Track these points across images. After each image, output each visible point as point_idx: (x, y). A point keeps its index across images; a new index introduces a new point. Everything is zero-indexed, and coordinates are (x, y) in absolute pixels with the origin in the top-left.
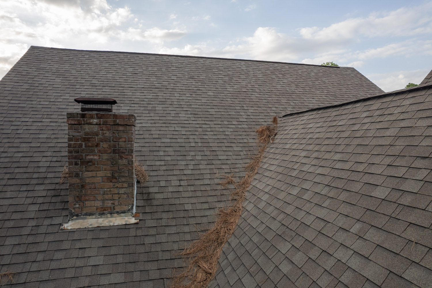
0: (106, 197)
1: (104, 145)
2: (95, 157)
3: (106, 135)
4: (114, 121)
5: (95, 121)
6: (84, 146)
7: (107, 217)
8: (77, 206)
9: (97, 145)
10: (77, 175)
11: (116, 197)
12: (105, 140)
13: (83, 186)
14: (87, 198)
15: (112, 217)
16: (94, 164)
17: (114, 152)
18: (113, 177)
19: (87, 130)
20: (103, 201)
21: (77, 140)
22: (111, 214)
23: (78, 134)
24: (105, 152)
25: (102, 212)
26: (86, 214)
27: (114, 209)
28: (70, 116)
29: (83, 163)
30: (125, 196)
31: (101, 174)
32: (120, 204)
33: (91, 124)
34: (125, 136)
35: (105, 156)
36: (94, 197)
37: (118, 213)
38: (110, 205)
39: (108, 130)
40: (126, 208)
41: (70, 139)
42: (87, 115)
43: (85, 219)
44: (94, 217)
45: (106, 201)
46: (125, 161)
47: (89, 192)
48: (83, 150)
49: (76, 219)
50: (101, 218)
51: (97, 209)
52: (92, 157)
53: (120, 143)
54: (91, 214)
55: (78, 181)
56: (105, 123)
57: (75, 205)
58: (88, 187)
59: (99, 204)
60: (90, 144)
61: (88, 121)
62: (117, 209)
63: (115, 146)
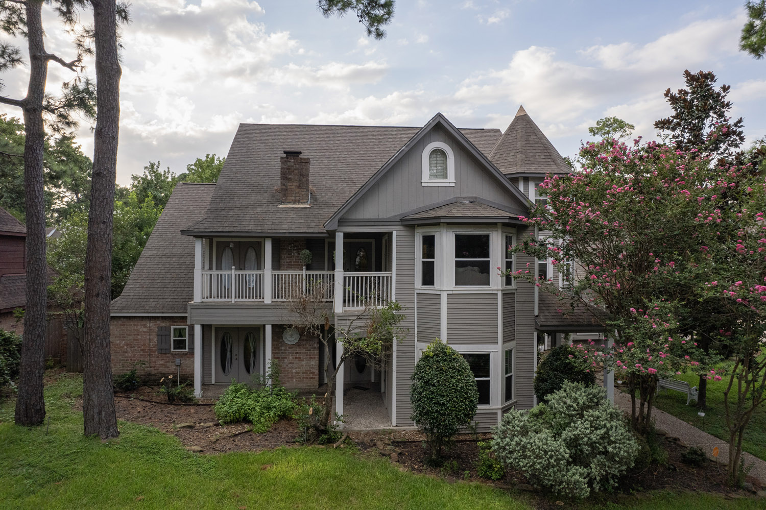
0: (297, 195)
1: (296, 172)
2: (292, 177)
3: (297, 167)
4: (301, 161)
5: (292, 160)
6: (287, 172)
7: (297, 204)
8: (284, 198)
9: (293, 171)
10: (284, 185)
11: (301, 195)
12: (297, 169)
13: (287, 190)
14: (288, 195)
15: (299, 204)
16: (292, 180)
17: (301, 175)
18: (300, 186)
19: (289, 165)
20: (295, 197)
21: (285, 169)
22: (299, 202)
23: (285, 166)
24: (296, 175)
25: (295, 202)
26: (287, 203)
28: (282, 158)
29: (287, 179)
30: (305, 195)
31: (295, 184)
32: (302, 199)
34: (306, 168)
35: (296, 177)
37: (302, 203)
38: (298, 198)
39: (298, 165)
40: (305, 201)
41: (281, 169)
42: (289, 158)
43: (287, 205)
46: (305, 179)
47: (289, 193)
49: (283, 204)
50: (294, 205)
51: (292, 200)
54: (289, 203)
55: (285, 187)
56: (297, 162)
58: (289, 190)
59: (293, 198)
60: (290, 171)
61: (289, 161)
62: (301, 201)
63: (301, 172)
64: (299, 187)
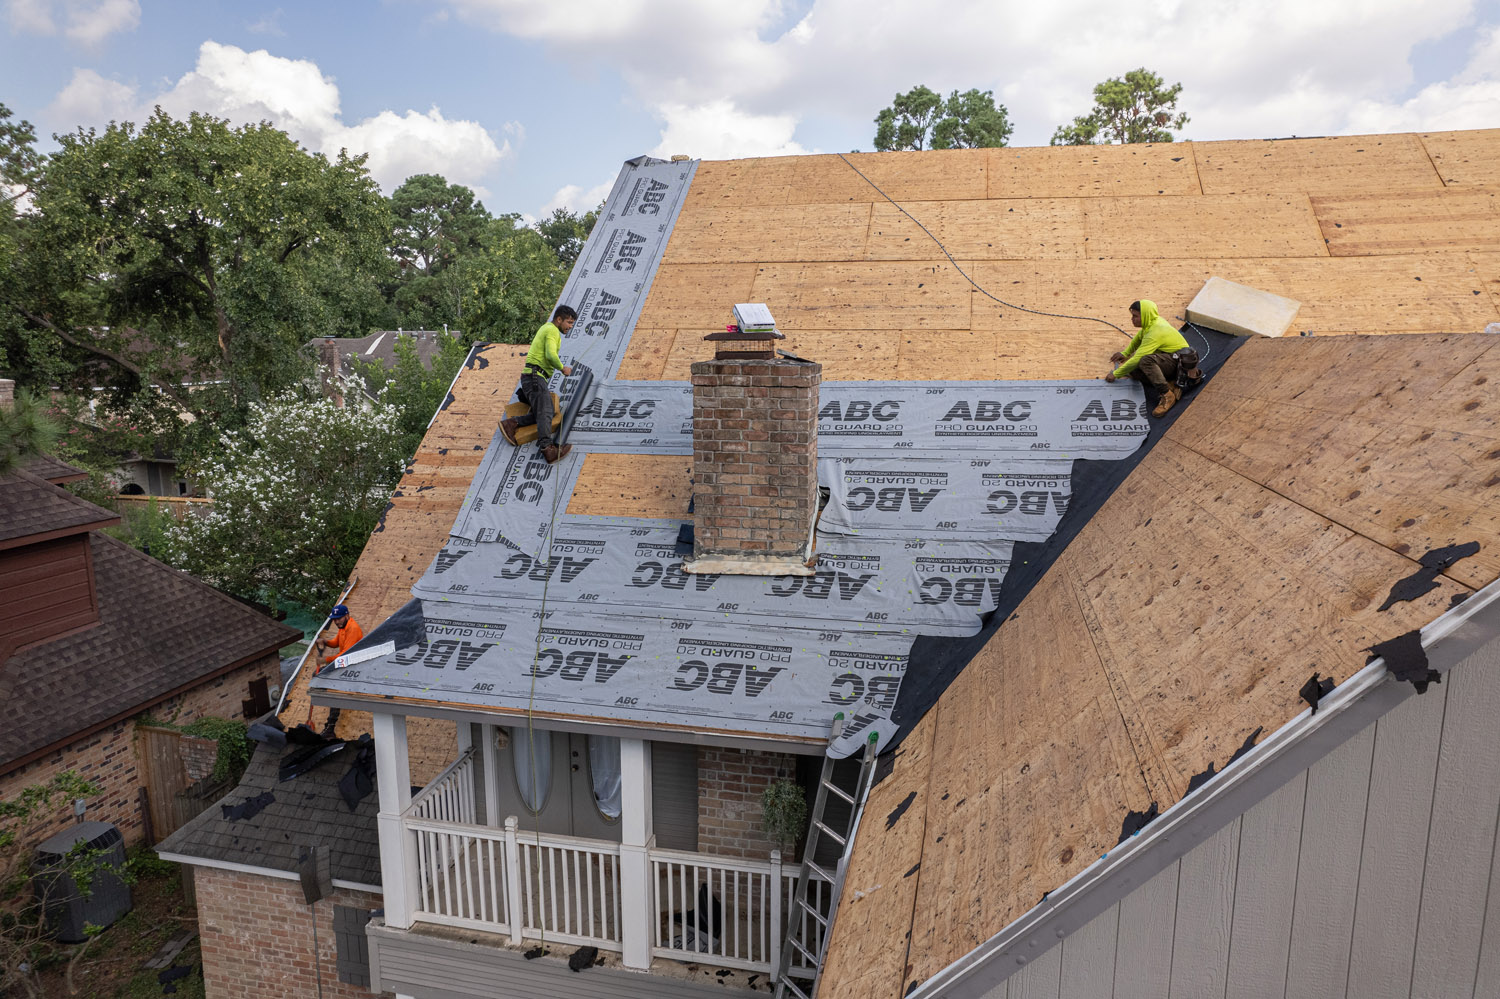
0: (758, 522)
1: (755, 425)
2: (740, 448)
3: (759, 406)
4: (774, 380)
5: (740, 379)
6: (720, 425)
7: (759, 561)
8: (708, 535)
9: (744, 426)
10: (708, 479)
11: (776, 524)
12: (757, 415)
13: (718, 500)
14: (725, 522)
15: (767, 561)
16: (738, 461)
17: (774, 438)
18: (771, 486)
19: (726, 397)
21: (708, 415)
22: (766, 555)
23: (710, 404)
24: (757, 438)
25: (750, 551)
26: (722, 552)
27: (771, 546)
28: (698, 369)
29: (717, 458)
30: (792, 524)
31: (749, 479)
32: (783, 539)
33: (732, 385)
34: (794, 409)
35: (758, 447)
36: (738, 521)
37: (778, 554)
38: (763, 538)
39: (763, 396)
40: (794, 547)
41: (697, 414)
42: (726, 369)
43: (721, 559)
44: (736, 557)
45: (758, 532)
46: (792, 458)
47: (729, 511)
48: (719, 433)
49: (706, 559)
50: (748, 560)
51: (741, 543)
52: (733, 447)
53: (784, 422)
54: (731, 552)
55: (710, 490)
56: (757, 384)
57: (704, 532)
58: (726, 502)
59: (746, 535)
60: (731, 423)
61: (727, 380)
62: (777, 548)
63: (774, 428)
64: (768, 489)
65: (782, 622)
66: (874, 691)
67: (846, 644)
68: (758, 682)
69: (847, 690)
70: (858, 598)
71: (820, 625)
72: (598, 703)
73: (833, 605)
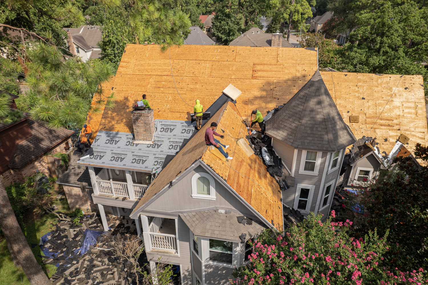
11: (147, 136)
15: (146, 142)
17: (145, 124)
18: (146, 131)
25: (144, 140)
27: (147, 139)
36: (141, 135)
40: (150, 139)
41: (132, 120)
46: (148, 127)
49: (137, 141)
53: (146, 121)
54: (141, 140)
57: (136, 137)
59: (143, 137)
65: (147, 152)
66: (160, 163)
67: (157, 156)
68: (143, 162)
69: (156, 163)
70: (160, 148)
71: (153, 153)
72: (120, 165)
73: (156, 149)
